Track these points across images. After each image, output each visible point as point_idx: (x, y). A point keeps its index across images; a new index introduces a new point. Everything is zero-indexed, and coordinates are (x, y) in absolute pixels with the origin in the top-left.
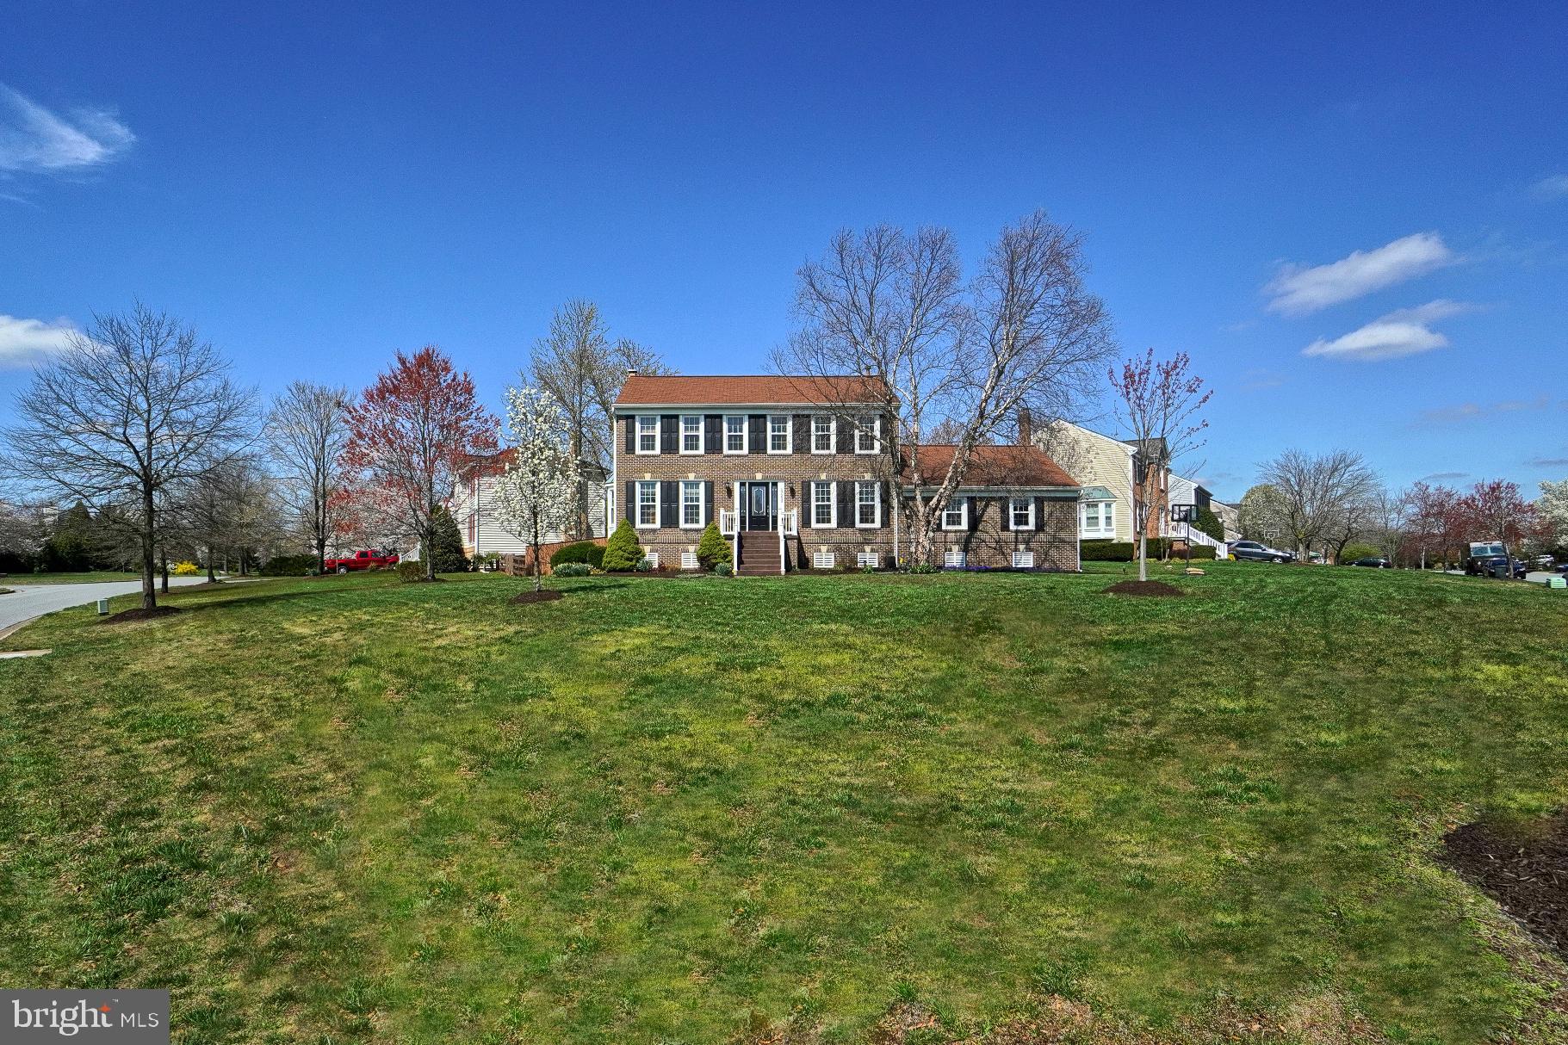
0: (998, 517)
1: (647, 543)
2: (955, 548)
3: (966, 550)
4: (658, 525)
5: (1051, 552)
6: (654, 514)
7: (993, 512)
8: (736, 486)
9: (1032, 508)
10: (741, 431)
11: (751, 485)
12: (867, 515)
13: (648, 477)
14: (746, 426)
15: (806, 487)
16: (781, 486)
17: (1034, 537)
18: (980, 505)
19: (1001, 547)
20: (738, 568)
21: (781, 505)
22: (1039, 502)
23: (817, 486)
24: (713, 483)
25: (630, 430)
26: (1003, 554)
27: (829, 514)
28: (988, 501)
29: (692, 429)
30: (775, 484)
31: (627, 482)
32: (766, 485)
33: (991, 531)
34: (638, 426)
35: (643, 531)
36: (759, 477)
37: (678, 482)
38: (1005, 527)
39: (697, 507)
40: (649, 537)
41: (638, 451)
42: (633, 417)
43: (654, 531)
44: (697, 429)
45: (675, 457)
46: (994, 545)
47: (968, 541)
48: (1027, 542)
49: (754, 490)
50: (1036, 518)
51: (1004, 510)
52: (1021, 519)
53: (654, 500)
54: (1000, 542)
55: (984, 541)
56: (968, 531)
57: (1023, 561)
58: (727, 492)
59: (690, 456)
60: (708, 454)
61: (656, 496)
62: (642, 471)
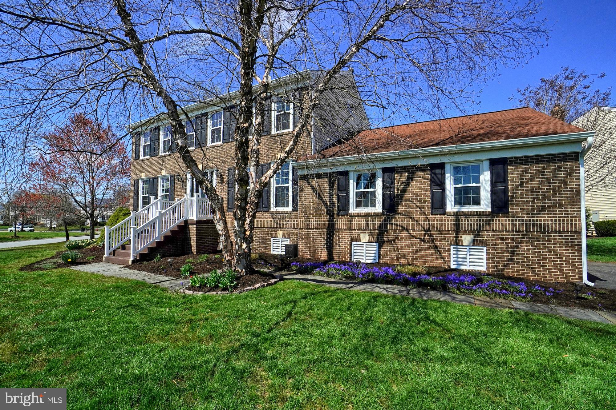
0: (426, 195)
2: (365, 238)
3: (380, 241)
8: (188, 177)
9: (486, 177)
10: (193, 130)
12: (281, 198)
13: (144, 175)
14: (195, 126)
15: (231, 172)
16: (216, 175)
17: (488, 223)
18: (400, 178)
22: (499, 167)
24: (175, 176)
25: (138, 143)
26: (436, 248)
28: (412, 171)
29: (167, 135)
30: (212, 173)
31: (135, 181)
32: (207, 174)
33: (416, 214)
34: (142, 139)
36: (200, 168)
37: (157, 178)
38: (439, 209)
39: (168, 196)
41: (141, 157)
42: (140, 133)
44: (170, 135)
45: (156, 158)
46: (421, 235)
47: (383, 229)
48: (477, 232)
50: (493, 192)
51: (438, 183)
52: (467, 196)
53: (148, 193)
54: (429, 230)
55: (405, 229)
56: (383, 214)
57: (468, 260)
58: (182, 183)
59: (164, 157)
60: (173, 153)
61: (149, 190)
62: (141, 171)
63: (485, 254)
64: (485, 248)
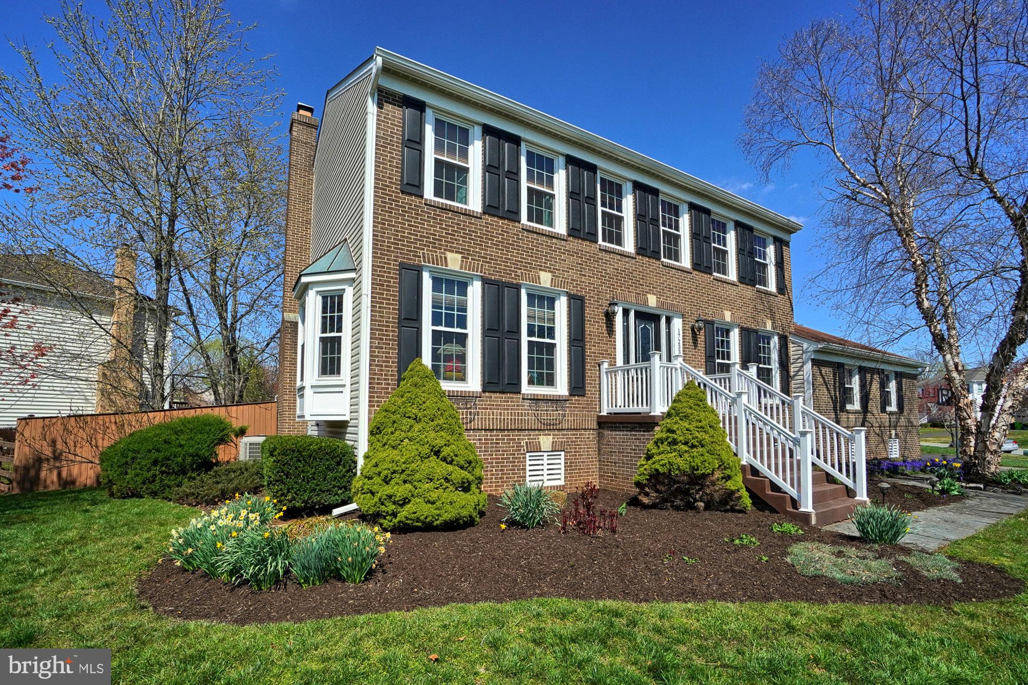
4: (475, 382)
5: (908, 438)
6: (465, 356)
7: (876, 387)
8: (619, 310)
10: (620, 208)
11: (638, 314)
13: (454, 262)
14: (628, 202)
15: (709, 329)
16: (677, 323)
17: (899, 420)
19: (882, 433)
22: (899, 378)
23: (717, 331)
24: (582, 299)
25: (414, 138)
26: (884, 441)
28: (872, 373)
29: (541, 179)
30: (669, 320)
31: (401, 267)
32: (658, 318)
33: (875, 412)
34: (429, 133)
36: (652, 302)
37: (519, 287)
38: (883, 408)
39: (552, 348)
41: (429, 194)
42: (419, 107)
43: (465, 398)
44: (551, 182)
45: (512, 228)
46: (878, 430)
48: (895, 427)
49: (639, 326)
50: (898, 397)
52: (886, 398)
53: (462, 323)
58: (606, 323)
59: (543, 234)
60: (574, 237)
61: (469, 314)
62: (440, 244)
63: (898, 444)
64: (898, 439)
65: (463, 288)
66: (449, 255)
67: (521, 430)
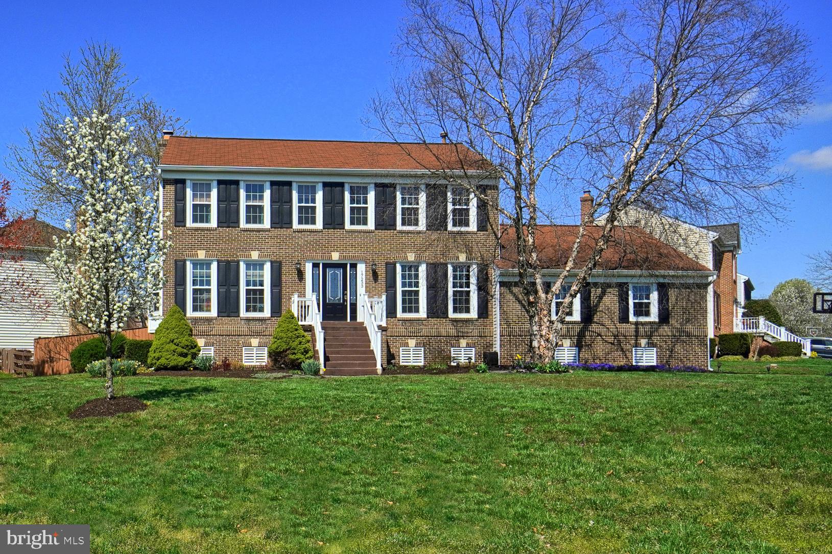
0: (616, 308)
1: (202, 335)
2: (567, 343)
3: (579, 345)
4: (214, 313)
5: (678, 348)
6: (209, 300)
7: (611, 300)
8: (308, 268)
9: (654, 296)
10: (314, 201)
11: (326, 266)
12: (462, 303)
13: (202, 255)
14: (319, 196)
15: (391, 268)
16: (361, 268)
17: (657, 330)
18: (595, 293)
19: (619, 342)
20: (325, 367)
21: (361, 290)
22: (663, 289)
23: (403, 268)
24: (280, 263)
25: (180, 199)
26: (622, 350)
27: (417, 301)
28: (606, 287)
29: (255, 198)
30: (354, 266)
31: (176, 261)
32: (343, 266)
33: (607, 322)
34: (189, 192)
35: (196, 320)
36: (335, 256)
37: (238, 262)
38: (624, 319)
39: (262, 292)
40: (203, 328)
41: (189, 223)
42: (183, 182)
43: (209, 320)
44: (261, 198)
45: (234, 231)
46: (611, 339)
47: (581, 335)
48: (650, 337)
49: (330, 272)
50: (660, 308)
51: (624, 299)
52: (642, 309)
53: (209, 283)
54: (618, 336)
55: (599, 335)
56: (582, 322)
57: (644, 358)
58: (298, 274)
59: (253, 231)
60: (275, 228)
61: (212, 279)
62: (194, 248)
63: (655, 353)
64: (655, 349)
65: (208, 266)
66: (199, 252)
67: (239, 335)
